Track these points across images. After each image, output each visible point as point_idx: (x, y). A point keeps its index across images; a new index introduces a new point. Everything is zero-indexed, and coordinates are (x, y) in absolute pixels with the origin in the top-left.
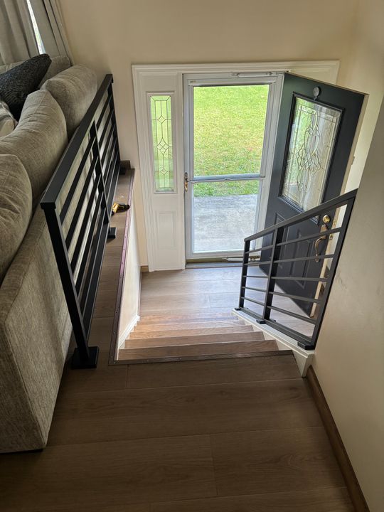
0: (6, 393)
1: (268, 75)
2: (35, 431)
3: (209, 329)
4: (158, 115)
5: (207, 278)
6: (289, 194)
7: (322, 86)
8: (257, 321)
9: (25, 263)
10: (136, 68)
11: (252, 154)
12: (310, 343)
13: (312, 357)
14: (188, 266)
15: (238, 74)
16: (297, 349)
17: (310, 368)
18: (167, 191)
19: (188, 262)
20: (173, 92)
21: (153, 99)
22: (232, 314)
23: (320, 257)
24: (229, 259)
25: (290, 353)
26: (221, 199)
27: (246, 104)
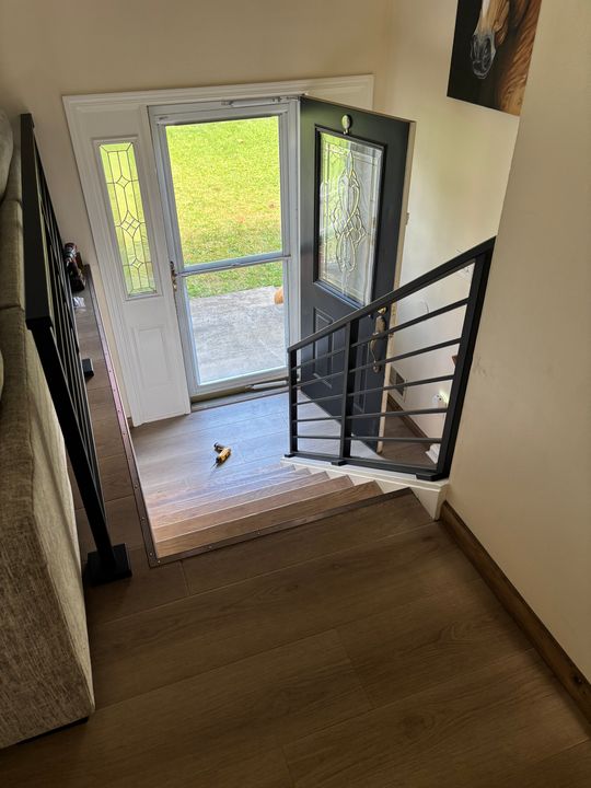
0: (37, 633)
1: (276, 101)
2: (80, 688)
3: (266, 489)
4: (117, 176)
5: (230, 420)
6: (328, 277)
7: (353, 114)
8: (333, 464)
9: (24, 420)
10: (69, 101)
11: (245, 228)
12: (434, 472)
13: (446, 489)
14: (195, 407)
15: (231, 102)
16: (418, 484)
17: (445, 506)
18: (144, 295)
19: (194, 402)
20: (136, 135)
21: (104, 149)
22: (282, 465)
23: (380, 363)
24: (255, 387)
25: (407, 491)
26: (215, 299)
27: (219, 154)
